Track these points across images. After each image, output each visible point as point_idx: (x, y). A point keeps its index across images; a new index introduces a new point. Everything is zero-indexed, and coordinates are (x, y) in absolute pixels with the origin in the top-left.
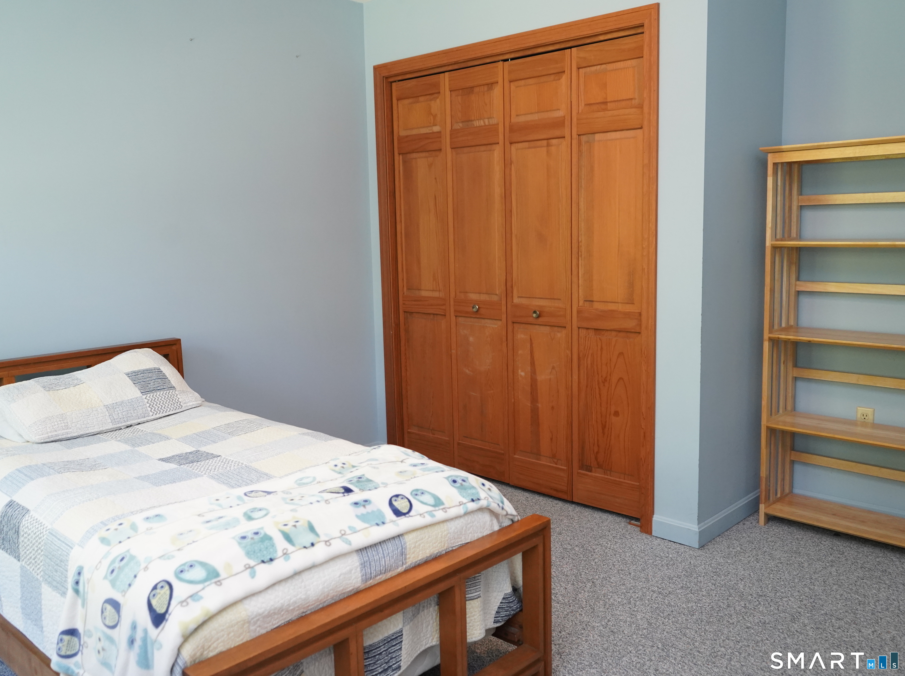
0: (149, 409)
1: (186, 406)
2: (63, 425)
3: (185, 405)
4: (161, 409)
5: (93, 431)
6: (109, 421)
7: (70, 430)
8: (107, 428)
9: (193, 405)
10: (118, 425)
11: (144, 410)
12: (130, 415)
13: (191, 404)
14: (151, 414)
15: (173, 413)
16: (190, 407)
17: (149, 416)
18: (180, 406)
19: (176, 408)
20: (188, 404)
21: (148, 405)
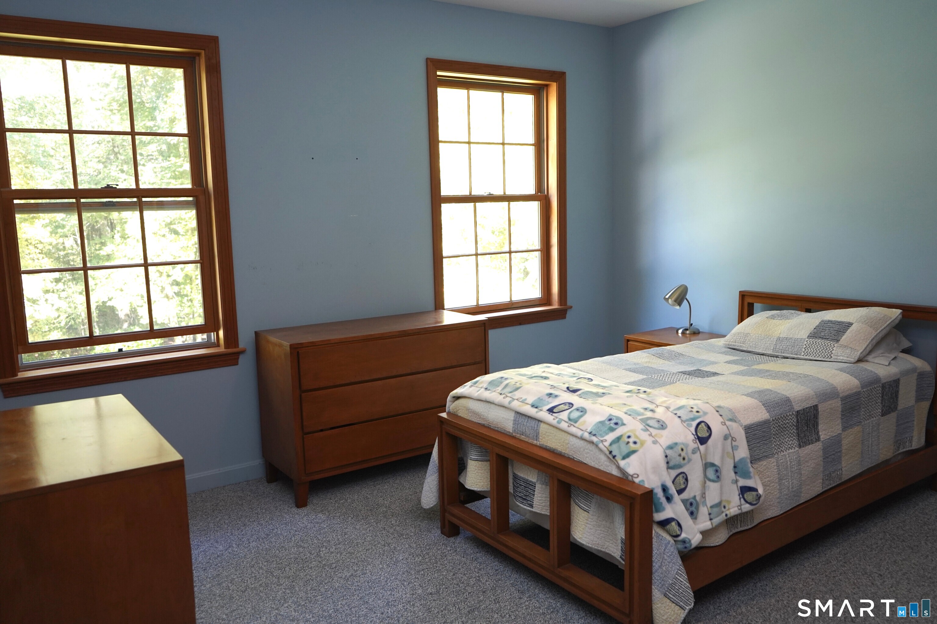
0: (803, 350)
1: (837, 359)
2: (743, 340)
3: (836, 357)
4: (812, 353)
5: (757, 351)
6: (772, 348)
7: (744, 345)
8: (768, 352)
9: (843, 360)
10: (776, 354)
11: (799, 349)
12: (787, 349)
13: (842, 358)
14: (803, 354)
15: (820, 359)
16: (840, 361)
17: (800, 355)
18: (830, 357)
19: (825, 356)
20: (839, 358)
21: (805, 346)
